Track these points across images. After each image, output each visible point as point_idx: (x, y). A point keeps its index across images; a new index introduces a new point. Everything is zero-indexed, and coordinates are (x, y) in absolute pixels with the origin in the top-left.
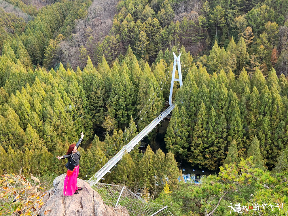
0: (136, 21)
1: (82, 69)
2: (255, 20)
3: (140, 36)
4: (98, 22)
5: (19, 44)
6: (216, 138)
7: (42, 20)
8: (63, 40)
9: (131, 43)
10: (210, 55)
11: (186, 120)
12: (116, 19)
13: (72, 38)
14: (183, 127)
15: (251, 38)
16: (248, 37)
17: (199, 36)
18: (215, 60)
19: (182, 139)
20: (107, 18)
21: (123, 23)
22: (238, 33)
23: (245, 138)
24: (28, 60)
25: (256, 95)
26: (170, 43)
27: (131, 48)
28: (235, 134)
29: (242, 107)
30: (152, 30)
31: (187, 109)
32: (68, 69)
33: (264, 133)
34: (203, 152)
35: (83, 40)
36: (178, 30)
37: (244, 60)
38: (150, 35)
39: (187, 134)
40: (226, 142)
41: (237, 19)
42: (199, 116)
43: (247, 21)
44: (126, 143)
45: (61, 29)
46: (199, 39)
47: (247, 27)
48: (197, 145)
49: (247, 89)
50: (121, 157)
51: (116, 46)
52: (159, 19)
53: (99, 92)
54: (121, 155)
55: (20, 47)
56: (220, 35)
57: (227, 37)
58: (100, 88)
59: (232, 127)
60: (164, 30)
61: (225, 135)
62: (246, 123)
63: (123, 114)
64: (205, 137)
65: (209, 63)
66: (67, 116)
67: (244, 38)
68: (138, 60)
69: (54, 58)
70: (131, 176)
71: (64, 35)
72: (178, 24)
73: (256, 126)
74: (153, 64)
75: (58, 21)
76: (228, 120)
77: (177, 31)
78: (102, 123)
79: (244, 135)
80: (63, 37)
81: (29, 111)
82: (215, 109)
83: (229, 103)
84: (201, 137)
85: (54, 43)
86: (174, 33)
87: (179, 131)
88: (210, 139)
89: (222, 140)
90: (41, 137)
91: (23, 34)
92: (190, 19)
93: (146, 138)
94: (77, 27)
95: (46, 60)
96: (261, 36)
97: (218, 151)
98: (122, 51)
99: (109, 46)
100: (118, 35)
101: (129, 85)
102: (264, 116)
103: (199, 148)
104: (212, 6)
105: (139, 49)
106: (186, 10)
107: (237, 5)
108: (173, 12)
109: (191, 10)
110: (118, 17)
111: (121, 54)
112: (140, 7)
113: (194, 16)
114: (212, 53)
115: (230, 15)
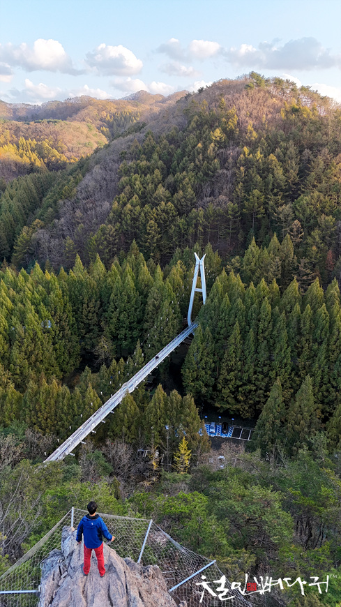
0: (143, 205)
1: (67, 272)
2: (304, 211)
3: (148, 228)
4: (91, 205)
6: (255, 373)
8: (42, 228)
9: (136, 236)
10: (246, 257)
11: (211, 346)
12: (115, 202)
13: (54, 226)
15: (300, 236)
16: (296, 233)
17: (230, 229)
19: (206, 373)
20: (104, 200)
21: (125, 209)
22: (282, 228)
26: (190, 238)
29: (291, 330)
30: (165, 218)
31: (213, 331)
32: (47, 271)
34: (235, 391)
36: (202, 220)
38: (163, 225)
41: (280, 209)
43: (294, 212)
45: (39, 211)
46: (229, 233)
47: (293, 220)
48: (226, 381)
49: (297, 307)
50: (121, 399)
51: (116, 239)
52: (174, 205)
53: (91, 305)
54: (120, 397)
56: (258, 228)
58: (93, 300)
62: (296, 354)
65: (243, 267)
66: (44, 338)
67: (291, 235)
68: (146, 260)
70: (133, 427)
71: (43, 220)
72: (201, 212)
73: (309, 358)
74: (167, 266)
76: (271, 348)
77: (201, 222)
78: (93, 346)
80: (42, 223)
83: (274, 326)
84: (234, 371)
85: (28, 232)
86: (196, 225)
92: (217, 206)
93: (155, 372)
94: (61, 211)
95: (15, 254)
98: (124, 246)
99: (106, 239)
100: (118, 224)
104: (248, 190)
105: (147, 244)
106: (212, 194)
107: (282, 190)
108: (194, 195)
109: (220, 193)
110: (119, 198)
111: (122, 251)
112: (150, 186)
113: (223, 203)
114: (248, 255)
115: (271, 203)
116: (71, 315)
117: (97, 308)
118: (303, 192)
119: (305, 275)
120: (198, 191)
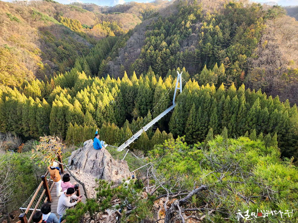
0: (155, 50)
1: (121, 79)
2: (232, 53)
3: (157, 60)
4: (132, 50)
5: (84, 62)
6: (201, 126)
7: (99, 47)
8: (111, 60)
9: (152, 65)
10: (201, 74)
11: (182, 114)
12: (143, 49)
13: (116, 59)
14: (180, 118)
15: (228, 64)
16: (226, 63)
17: (195, 61)
18: (204, 77)
19: (179, 125)
20: (138, 48)
21: (147, 52)
22: (220, 61)
23: (219, 127)
24: (88, 71)
25: (228, 101)
26: (176, 65)
27: (151, 67)
28: (213, 124)
29: (219, 108)
30: (165, 56)
31: (183, 107)
32: (113, 78)
33: (231, 125)
34: (192, 134)
35: (122, 61)
37: (223, 78)
38: (164, 60)
39: (182, 122)
40: (207, 129)
41: (220, 52)
42: (191, 112)
43: (226, 54)
44: (145, 125)
45: (110, 54)
46: (194, 64)
47: (226, 57)
48: (188, 130)
49: (224, 96)
50: (141, 134)
51: (142, 66)
52: (170, 50)
53: (130, 94)
54: (141, 133)
55: (85, 63)
56: (209, 61)
57: (213, 63)
58: (131, 91)
59: (211, 120)
60: (173, 57)
61: (206, 125)
62: (221, 118)
63: (144, 108)
64: (194, 125)
65: (200, 79)
66: (110, 107)
67: (224, 64)
68: (155, 75)
69: (104, 71)
70: (146, 146)
71: (111, 57)
72: (182, 53)
73: (227, 121)
74: (165, 78)
75: (109, 48)
76: (209, 115)
77: (181, 58)
78: (131, 112)
79: (219, 125)
80: (111, 58)
81: (88, 103)
82: (201, 108)
83: (211, 105)
84: (191, 125)
85: (105, 62)
86: (179, 59)
87: (177, 120)
88: (197, 127)
89: (204, 127)
90: (94, 119)
91: (87, 55)
92: (190, 51)
93: (157, 123)
94: (119, 53)
95: (100, 72)
96: (235, 63)
97: (201, 134)
98: (146, 69)
99: (138, 66)
100: (144, 59)
101: (149, 91)
102: (233, 114)
103: (190, 131)
104: (204, 43)
105: (156, 68)
106: (188, 45)
107: (221, 43)
108: (179, 46)
109: (191, 45)
110: (144, 47)
111: (145, 71)
112: (159, 41)
113: (193, 49)
114: (202, 73)
115: (216, 49)
116: (121, 98)
117: (133, 95)
118: (232, 44)
119: (229, 83)
120: (181, 43)
